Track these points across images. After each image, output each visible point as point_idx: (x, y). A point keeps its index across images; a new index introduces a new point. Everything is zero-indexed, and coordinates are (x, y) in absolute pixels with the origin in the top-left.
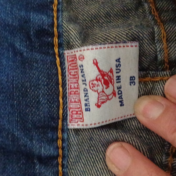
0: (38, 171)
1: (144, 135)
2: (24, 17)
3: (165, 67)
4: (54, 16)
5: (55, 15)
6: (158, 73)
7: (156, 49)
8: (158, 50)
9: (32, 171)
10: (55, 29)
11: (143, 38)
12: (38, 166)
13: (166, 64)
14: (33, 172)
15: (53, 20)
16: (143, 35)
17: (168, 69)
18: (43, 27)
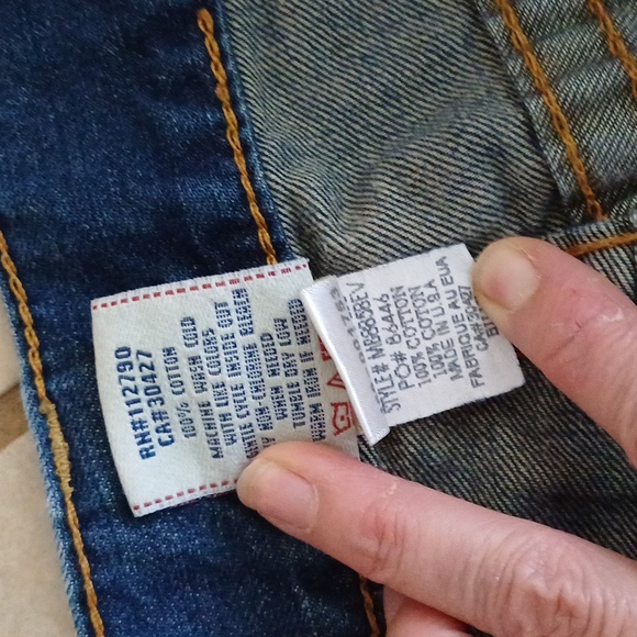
0: (309, 614)
1: (582, 427)
2: (164, 202)
3: (589, 210)
4: (240, 173)
5: (242, 167)
6: (575, 234)
7: (548, 167)
8: (554, 168)
9: (295, 620)
10: (254, 210)
11: (501, 149)
12: (306, 602)
13: (589, 201)
14: (298, 622)
15: (241, 186)
16: (499, 140)
17: (600, 213)
18: (219, 216)
